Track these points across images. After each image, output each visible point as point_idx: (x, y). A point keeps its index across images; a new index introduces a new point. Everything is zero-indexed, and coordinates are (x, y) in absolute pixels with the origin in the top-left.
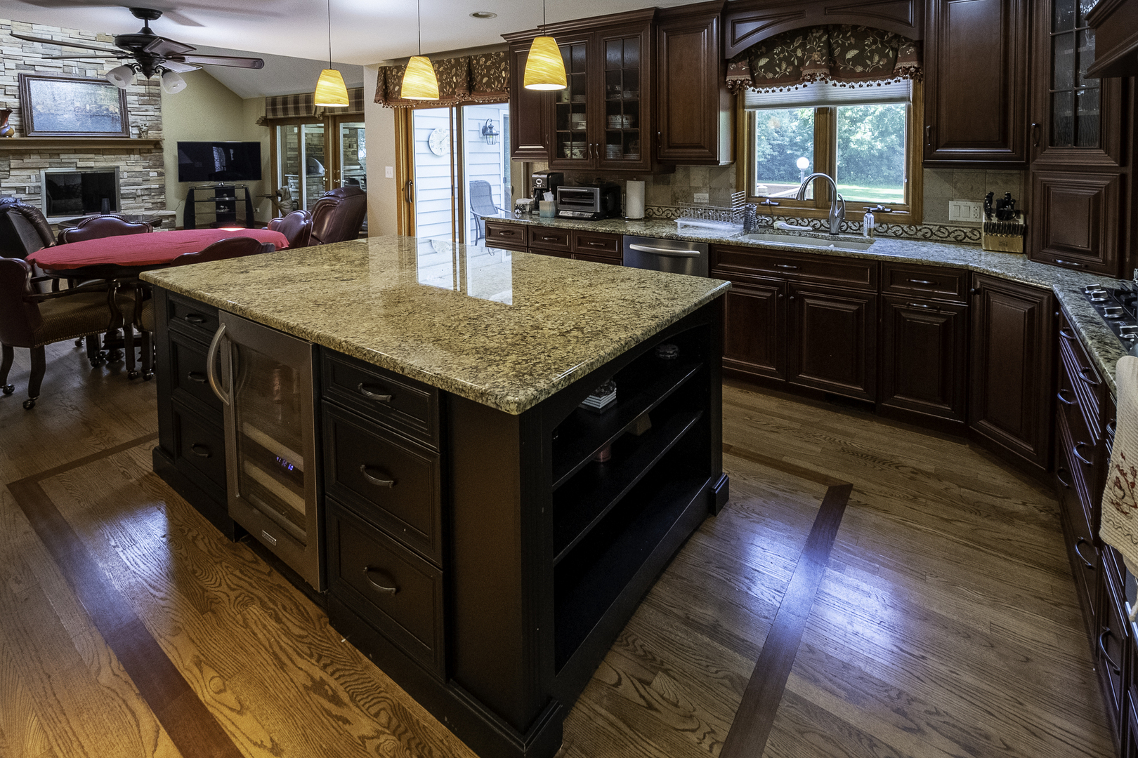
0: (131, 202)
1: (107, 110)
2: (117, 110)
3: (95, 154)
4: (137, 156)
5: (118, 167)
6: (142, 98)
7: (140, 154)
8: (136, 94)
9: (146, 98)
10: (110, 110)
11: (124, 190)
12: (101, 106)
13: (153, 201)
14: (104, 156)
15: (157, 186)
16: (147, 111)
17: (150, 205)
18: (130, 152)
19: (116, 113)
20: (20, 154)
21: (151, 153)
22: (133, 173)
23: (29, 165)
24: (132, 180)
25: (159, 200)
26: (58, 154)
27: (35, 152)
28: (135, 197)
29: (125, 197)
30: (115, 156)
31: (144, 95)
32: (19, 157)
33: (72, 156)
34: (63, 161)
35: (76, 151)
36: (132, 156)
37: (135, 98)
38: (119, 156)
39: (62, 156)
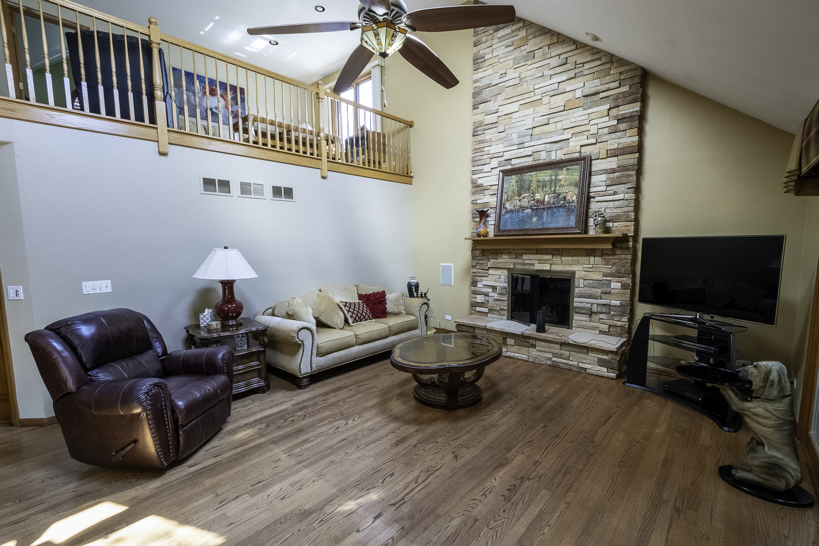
0: (583, 319)
1: (565, 198)
2: (574, 198)
3: (553, 255)
4: (598, 259)
5: (573, 273)
6: (611, 176)
7: (602, 255)
8: (606, 172)
9: (616, 174)
10: (567, 198)
11: (577, 302)
12: (559, 195)
13: (611, 322)
14: (563, 258)
15: (618, 303)
16: (615, 193)
17: (605, 328)
18: (591, 253)
19: (573, 201)
20: (497, 253)
21: (615, 255)
22: (591, 282)
23: (499, 265)
24: (589, 291)
25: (619, 323)
26: (522, 255)
27: (506, 251)
28: (591, 313)
29: (580, 311)
30: (574, 258)
31: (613, 171)
32: (495, 257)
33: (532, 257)
34: (526, 262)
35: (538, 252)
36: (592, 259)
37: (603, 177)
38: (577, 258)
39: (525, 257)
